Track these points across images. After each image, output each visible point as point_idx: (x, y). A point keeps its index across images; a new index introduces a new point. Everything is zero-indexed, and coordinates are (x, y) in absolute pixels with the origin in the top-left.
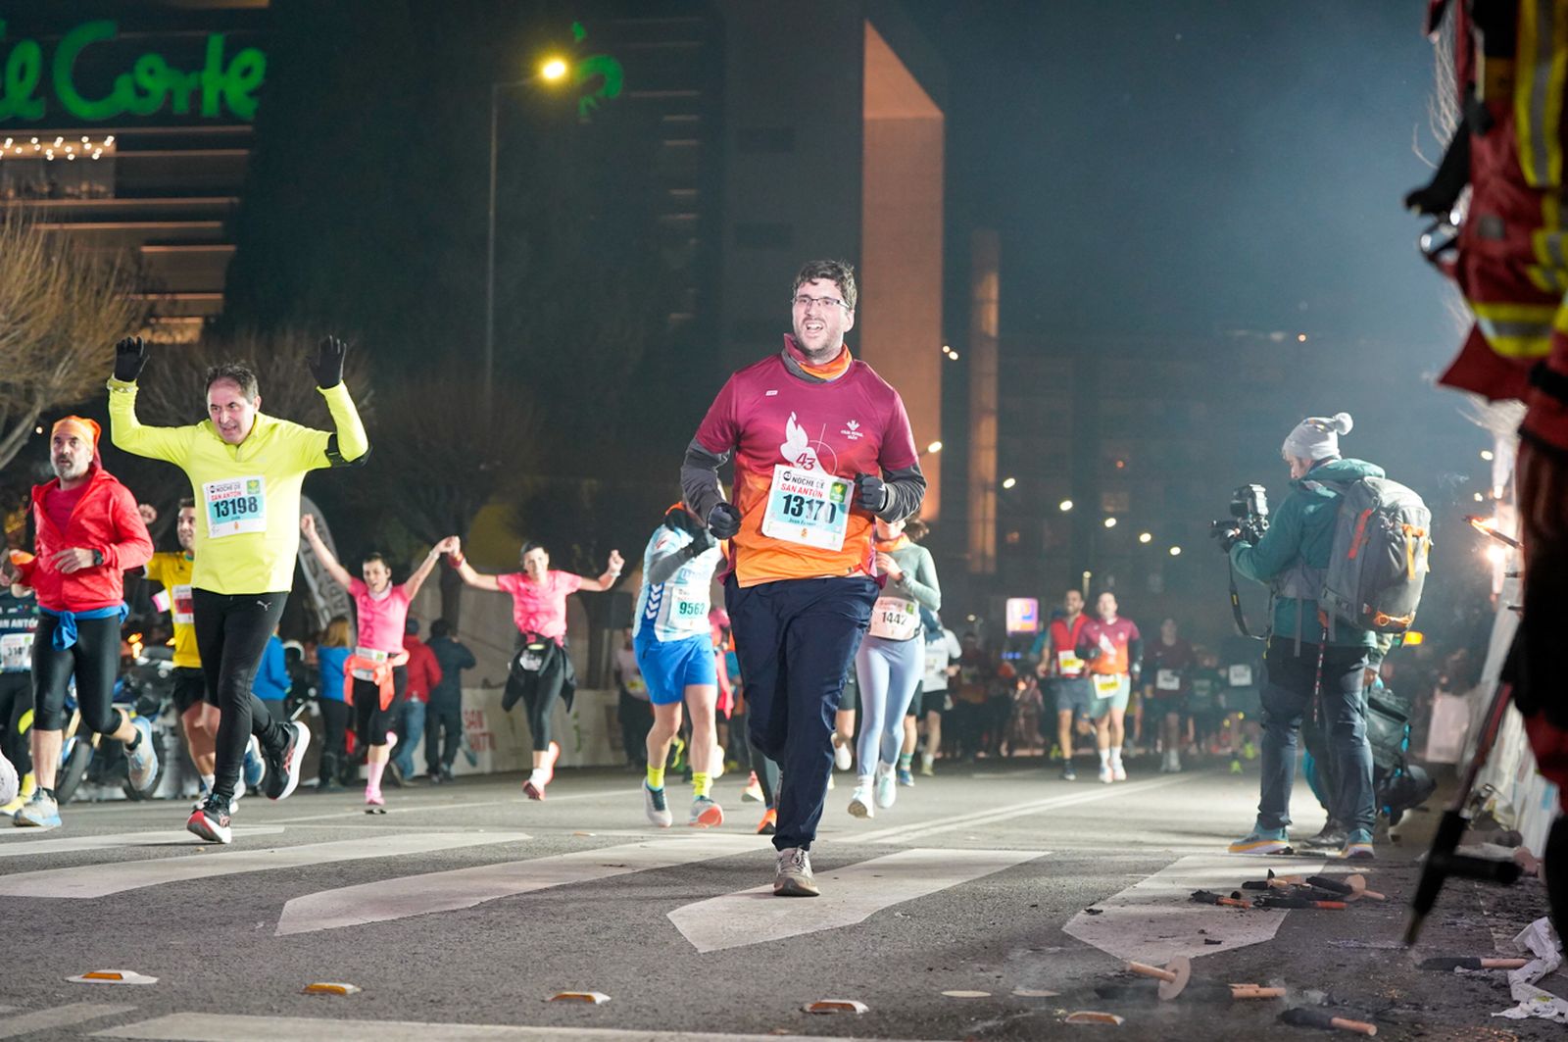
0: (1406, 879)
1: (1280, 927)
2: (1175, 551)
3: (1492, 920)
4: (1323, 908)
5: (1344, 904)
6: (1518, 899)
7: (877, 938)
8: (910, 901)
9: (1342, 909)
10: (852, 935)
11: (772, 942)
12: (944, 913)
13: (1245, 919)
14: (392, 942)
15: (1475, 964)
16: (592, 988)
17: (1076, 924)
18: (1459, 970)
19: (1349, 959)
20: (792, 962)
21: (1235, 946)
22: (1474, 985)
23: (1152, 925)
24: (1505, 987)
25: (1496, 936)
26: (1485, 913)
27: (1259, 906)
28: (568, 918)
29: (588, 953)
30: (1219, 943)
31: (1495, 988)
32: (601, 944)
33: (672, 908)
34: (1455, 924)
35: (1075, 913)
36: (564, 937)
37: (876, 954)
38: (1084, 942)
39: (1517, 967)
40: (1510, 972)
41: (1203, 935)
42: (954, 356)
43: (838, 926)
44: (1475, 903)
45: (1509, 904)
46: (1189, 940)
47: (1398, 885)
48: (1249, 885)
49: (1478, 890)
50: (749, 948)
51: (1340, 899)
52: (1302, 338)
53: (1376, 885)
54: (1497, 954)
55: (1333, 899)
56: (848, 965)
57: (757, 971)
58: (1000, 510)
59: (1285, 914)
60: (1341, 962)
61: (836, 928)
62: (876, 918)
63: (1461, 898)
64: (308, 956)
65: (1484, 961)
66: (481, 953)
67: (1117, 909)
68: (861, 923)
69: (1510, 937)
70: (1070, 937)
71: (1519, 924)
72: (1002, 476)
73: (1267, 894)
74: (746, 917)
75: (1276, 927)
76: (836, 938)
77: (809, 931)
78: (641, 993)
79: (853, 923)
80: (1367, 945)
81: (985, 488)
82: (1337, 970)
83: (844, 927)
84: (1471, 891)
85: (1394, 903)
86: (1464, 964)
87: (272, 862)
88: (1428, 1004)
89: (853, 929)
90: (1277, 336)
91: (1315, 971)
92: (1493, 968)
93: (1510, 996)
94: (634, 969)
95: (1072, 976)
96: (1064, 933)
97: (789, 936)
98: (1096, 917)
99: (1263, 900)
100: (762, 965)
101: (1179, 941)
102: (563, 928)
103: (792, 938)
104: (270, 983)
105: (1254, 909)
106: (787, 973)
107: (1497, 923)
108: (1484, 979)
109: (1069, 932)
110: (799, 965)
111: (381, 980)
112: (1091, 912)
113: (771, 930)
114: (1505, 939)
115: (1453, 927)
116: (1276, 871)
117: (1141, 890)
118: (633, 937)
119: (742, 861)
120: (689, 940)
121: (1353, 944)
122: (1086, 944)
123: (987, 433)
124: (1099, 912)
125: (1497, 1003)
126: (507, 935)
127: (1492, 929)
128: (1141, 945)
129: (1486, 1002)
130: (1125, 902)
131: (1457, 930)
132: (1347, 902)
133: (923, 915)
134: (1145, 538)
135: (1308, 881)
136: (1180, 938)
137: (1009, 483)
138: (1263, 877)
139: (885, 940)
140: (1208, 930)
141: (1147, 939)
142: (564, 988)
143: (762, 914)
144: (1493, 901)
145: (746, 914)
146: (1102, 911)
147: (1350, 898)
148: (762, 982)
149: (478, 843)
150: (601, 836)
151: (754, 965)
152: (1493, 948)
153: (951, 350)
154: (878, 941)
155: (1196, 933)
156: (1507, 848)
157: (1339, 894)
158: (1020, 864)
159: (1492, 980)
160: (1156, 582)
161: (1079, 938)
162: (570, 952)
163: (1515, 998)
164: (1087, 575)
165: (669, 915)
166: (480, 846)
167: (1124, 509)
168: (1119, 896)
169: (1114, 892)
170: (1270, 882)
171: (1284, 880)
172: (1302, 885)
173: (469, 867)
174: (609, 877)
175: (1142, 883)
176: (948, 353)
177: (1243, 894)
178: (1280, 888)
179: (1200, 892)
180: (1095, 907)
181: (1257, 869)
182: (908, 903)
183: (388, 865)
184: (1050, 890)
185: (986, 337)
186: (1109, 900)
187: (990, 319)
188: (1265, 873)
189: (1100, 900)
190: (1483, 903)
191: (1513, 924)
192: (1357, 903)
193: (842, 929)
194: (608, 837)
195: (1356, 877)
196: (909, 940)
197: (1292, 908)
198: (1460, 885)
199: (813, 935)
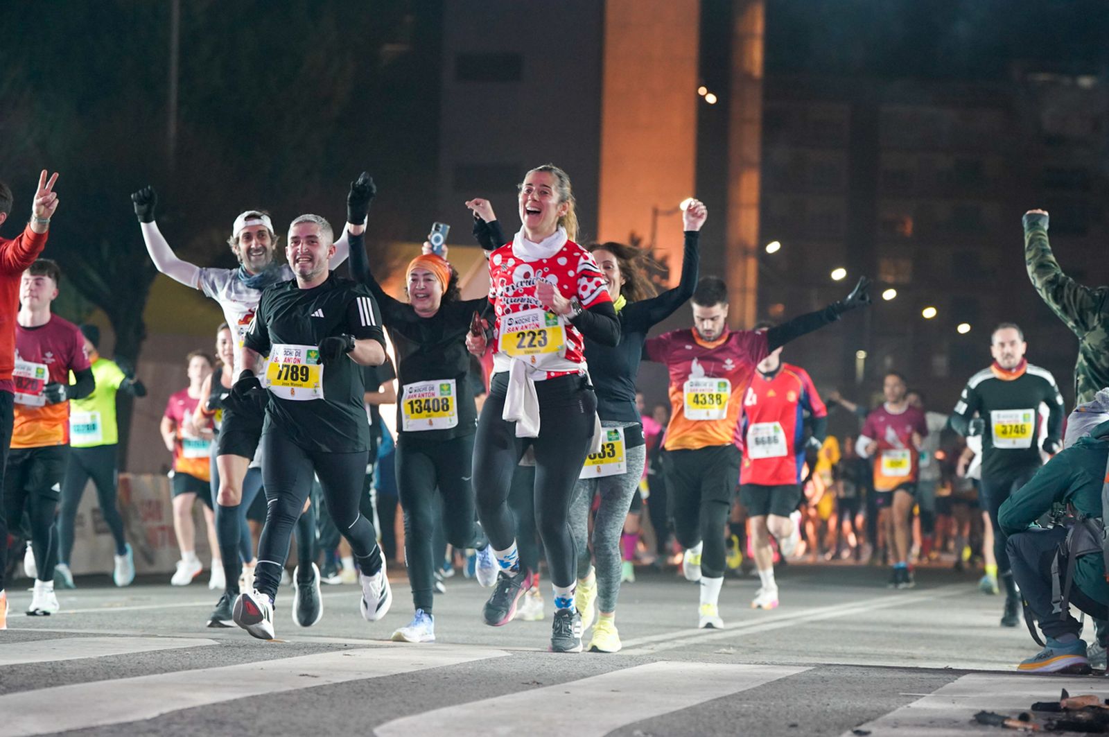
2: (964, 328)
8: (653, 718)
27: (1051, 730)
33: (379, 723)
35: (840, 734)
42: (711, 99)
48: (1038, 707)
58: (763, 278)
67: (886, 731)
72: (765, 239)
73: (1062, 716)
81: (746, 252)
99: (1055, 723)
105: (1044, 732)
112: (857, 732)
116: (1072, 693)
117: (916, 710)
119: (460, 672)
123: (748, 188)
124: (867, 733)
130: (898, 723)
133: (666, 734)
134: (929, 313)
135: (1107, 702)
137: (773, 247)
138: (1057, 698)
145: (465, 731)
146: (870, 733)
150: (299, 642)
153: (708, 92)
158: (779, 680)
160: (940, 363)
164: (861, 355)
165: (377, 731)
166: (159, 652)
167: (905, 279)
168: (890, 716)
169: (885, 712)
170: (1064, 703)
171: (1079, 701)
172: (1099, 708)
173: (147, 674)
174: (307, 689)
175: (918, 702)
176: (704, 96)
177: (1032, 716)
178: (1075, 711)
179: (983, 713)
180: (863, 728)
181: (1050, 692)
182: (651, 720)
183: (54, 671)
184: (812, 708)
185: (749, 77)
186: (880, 720)
187: (755, 56)
188: (1059, 694)
189: (868, 720)
194: (306, 644)
197: (1089, 732)
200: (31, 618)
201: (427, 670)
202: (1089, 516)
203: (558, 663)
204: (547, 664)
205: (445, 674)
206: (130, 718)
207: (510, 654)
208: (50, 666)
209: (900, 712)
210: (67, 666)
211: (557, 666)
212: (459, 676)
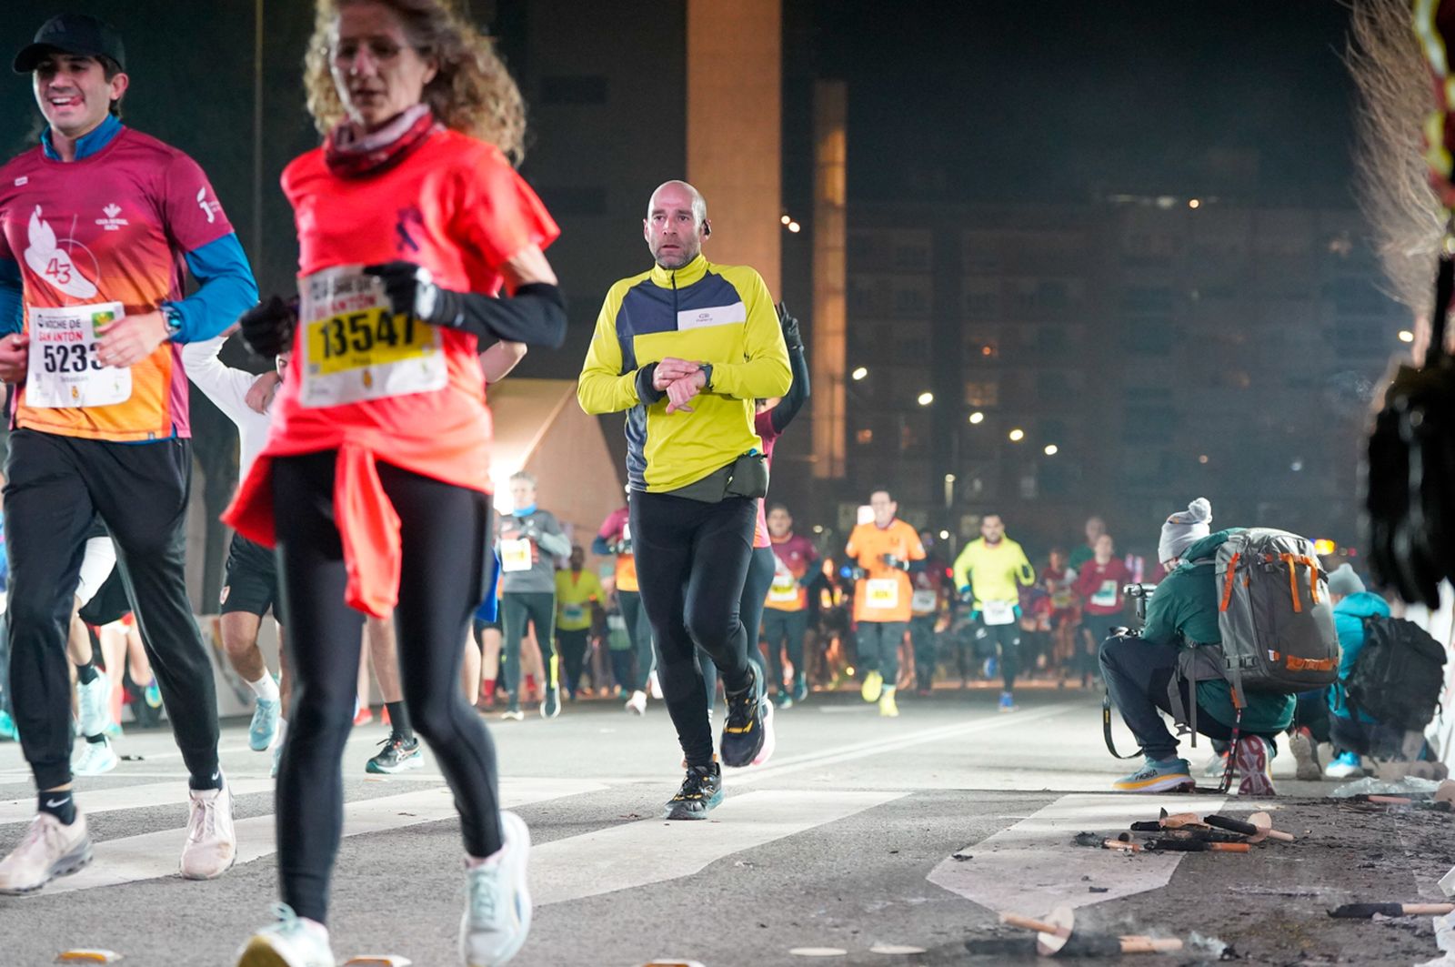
0: (1317, 817)
1: (1175, 872)
2: (1051, 450)
3: (1415, 862)
4: (1224, 851)
5: (1247, 846)
6: (1445, 839)
7: (716, 891)
8: (753, 848)
9: (1245, 852)
10: (687, 887)
11: (596, 896)
12: (792, 861)
13: (1135, 864)
14: (157, 903)
15: (1395, 911)
16: (390, 951)
17: (943, 872)
18: (1377, 917)
19: (1252, 907)
20: (617, 918)
21: (1124, 894)
22: (1395, 933)
23: (1029, 872)
24: (1430, 935)
26: (1408, 854)
27: (1151, 849)
28: (360, 873)
29: (384, 912)
30: (1105, 890)
31: (1419, 936)
32: (398, 903)
34: (1373, 866)
35: (941, 860)
36: (355, 894)
37: (714, 909)
38: (951, 892)
39: (1443, 913)
40: (1435, 919)
41: (1087, 882)
42: (795, 227)
43: (671, 878)
44: (1395, 843)
45: (1434, 844)
46: (1071, 888)
47: (1308, 824)
48: (1137, 827)
49: (1399, 829)
50: (568, 904)
51: (1244, 841)
52: (1194, 204)
53: (1283, 824)
54: (1422, 898)
55: (1235, 840)
56: (682, 921)
57: (579, 929)
58: (850, 405)
59: (1180, 858)
60: (1244, 910)
61: (668, 880)
62: (713, 869)
63: (1380, 838)
64: (60, 921)
65: (1406, 907)
66: (260, 914)
67: (988, 853)
68: (697, 874)
69: (1435, 880)
70: (937, 888)
71: (1445, 866)
72: (851, 365)
73: (1159, 835)
74: (564, 869)
75: (1170, 872)
76: (668, 891)
77: (637, 884)
78: (446, 955)
79: (688, 874)
80: (1274, 891)
81: (832, 379)
82: (1240, 920)
83: (678, 879)
84: (1392, 830)
85: (1303, 844)
86: (1384, 910)
87: (14, 815)
88: (1343, 955)
89: (688, 881)
91: (1215, 921)
92: (1416, 915)
93: (1436, 945)
94: (438, 929)
95: (938, 930)
96: (928, 882)
97: (615, 890)
98: (965, 864)
99: (1155, 842)
100: (584, 923)
101: (1059, 889)
102: (354, 885)
103: (617, 892)
104: (19, 951)
105: (1146, 852)
106: (613, 933)
107: (1421, 865)
108: (1405, 927)
109: (933, 881)
110: (626, 922)
111: (146, 945)
112: (959, 858)
113: (593, 883)
114: (1430, 882)
115: (1371, 869)
116: (1171, 809)
117: (1017, 833)
118: (435, 893)
119: (559, 807)
121: (1257, 889)
122: (953, 894)
123: (833, 316)
124: (968, 858)
125: (1422, 953)
127: (1414, 871)
128: (1015, 894)
129: (1407, 953)
130: (998, 845)
131: (1376, 873)
132: (1250, 843)
133: (768, 864)
134: (1016, 435)
135: (1206, 820)
136: (1061, 886)
137: (860, 374)
138: (1156, 816)
139: (725, 892)
140: (1093, 876)
141: (1026, 887)
142: (357, 952)
143: (583, 866)
144: (1417, 840)
145: (565, 866)
146: (971, 857)
147: (1255, 839)
148: (584, 942)
149: (254, 791)
151: (576, 923)
152: (1416, 892)
153: (792, 220)
154: (717, 894)
155: (1080, 880)
156: (1431, 781)
157: (1242, 835)
158: (879, 806)
159: (1415, 928)
160: (1029, 485)
161: (946, 888)
162: (364, 912)
163: (1441, 945)
164: (950, 478)
166: (256, 794)
167: (992, 402)
168: (990, 839)
169: (986, 836)
170: (1163, 823)
171: (1178, 820)
172: (1198, 826)
173: (244, 818)
174: (405, 827)
175: (1017, 825)
176: (788, 225)
177: (1131, 836)
178: (1174, 829)
179: (1083, 834)
180: (964, 853)
181: (1148, 808)
182: (751, 851)
183: (150, 817)
184: (912, 834)
185: (830, 205)
186: (981, 843)
187: (836, 184)
188: (1157, 812)
189: (969, 844)
190: (1404, 843)
191: (1439, 865)
192: (1262, 845)
193: (676, 881)
194: (403, 782)
195: (1260, 815)
196: (753, 893)
197: (1188, 850)
198: (1379, 824)
199: (641, 889)
200: (126, 762)
201: (526, 806)
203: (657, 795)
204: (646, 796)
205: (544, 809)
207: (609, 788)
208: (146, 812)
209: (1001, 835)
210: (164, 812)
211: (656, 798)
212: (558, 811)
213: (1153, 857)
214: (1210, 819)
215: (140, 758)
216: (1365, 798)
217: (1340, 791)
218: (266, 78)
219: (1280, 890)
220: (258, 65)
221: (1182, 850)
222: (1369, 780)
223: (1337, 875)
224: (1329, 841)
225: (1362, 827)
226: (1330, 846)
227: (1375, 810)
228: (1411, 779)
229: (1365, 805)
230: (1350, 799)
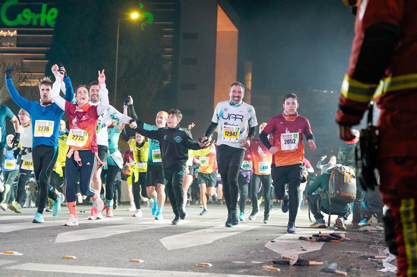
0: (356, 235)
3: (378, 246)
4: (333, 242)
7: (215, 247)
8: (224, 238)
9: (338, 242)
11: (187, 248)
12: (233, 241)
13: (313, 244)
14: (86, 246)
15: (373, 257)
16: (139, 259)
17: (268, 245)
18: (369, 259)
19: (340, 255)
20: (192, 253)
21: (310, 251)
22: (373, 263)
23: (288, 245)
24: (381, 263)
25: (379, 250)
26: (377, 244)
27: (317, 241)
28: (133, 240)
29: (138, 249)
30: (306, 250)
31: (379, 263)
32: (142, 247)
33: (161, 238)
34: (368, 247)
35: (268, 242)
36: (132, 245)
37: (215, 251)
39: (384, 258)
40: (382, 259)
44: (374, 241)
46: (298, 249)
47: (353, 236)
48: (313, 236)
49: (375, 238)
50: (181, 249)
51: (338, 240)
52: (332, 92)
53: (348, 236)
54: (380, 255)
55: (336, 240)
56: (207, 254)
57: (183, 255)
60: (338, 256)
61: (204, 244)
62: (215, 242)
63: (370, 240)
64: (63, 249)
65: (376, 257)
66: (110, 249)
67: (279, 241)
68: (211, 243)
69: (383, 250)
70: (267, 248)
73: (319, 238)
74: (181, 241)
75: (321, 247)
76: (204, 247)
77: (197, 245)
78: (152, 260)
79: (209, 243)
80: (345, 252)
82: (337, 258)
84: (373, 238)
85: (352, 241)
86: (371, 257)
87: (54, 224)
88: (361, 267)
89: (209, 245)
90: (325, 91)
91: (331, 258)
92: (378, 259)
93: (382, 266)
94: (150, 254)
95: (267, 258)
96: (265, 247)
97: (192, 246)
98: (273, 243)
100: (184, 254)
102: (132, 243)
104: (53, 256)
105: (315, 242)
106: (191, 256)
107: (380, 247)
108: (376, 261)
110: (194, 254)
111: (83, 255)
112: (272, 241)
113: (187, 244)
114: (381, 251)
116: (322, 232)
117: (285, 236)
118: (150, 245)
120: (165, 247)
121: (341, 251)
122: (271, 250)
125: (379, 267)
126: (117, 244)
127: (378, 248)
128: (285, 250)
129: (376, 267)
131: (369, 248)
133: (228, 241)
135: (330, 235)
136: (296, 249)
138: (318, 234)
139: (217, 248)
140: (303, 247)
141: (287, 249)
142: (132, 259)
144: (379, 241)
146: (275, 241)
147: (341, 240)
148: (184, 258)
150: (142, 219)
151: (182, 254)
152: (378, 253)
155: (300, 248)
157: (338, 238)
158: (254, 229)
159: (378, 261)
161: (269, 248)
162: (133, 249)
163: (384, 266)
165: (160, 240)
166: (110, 221)
168: (280, 238)
169: (279, 237)
170: (320, 235)
171: (323, 234)
172: (328, 236)
174: (144, 230)
177: (312, 238)
178: (322, 236)
179: (301, 237)
181: (317, 232)
184: (261, 235)
185: (248, 89)
186: (277, 239)
187: (249, 85)
188: (319, 232)
189: (275, 238)
190: (376, 242)
191: (384, 247)
192: (343, 241)
193: (206, 245)
194: (144, 219)
195: (343, 234)
196: (224, 248)
197: (325, 241)
198: (370, 237)
199: (198, 246)
200: (81, 213)
202: (326, 190)
204: (200, 224)
206: (103, 237)
207: (191, 222)
209: (282, 236)
210: (89, 224)
211: (202, 225)
212: (179, 227)
213: (317, 243)
214: (331, 234)
215: (84, 212)
216: (367, 231)
217: (361, 229)
218: (118, 57)
219: (347, 252)
220: (117, 53)
221: (324, 242)
222: (368, 227)
223: (360, 249)
224: (358, 241)
225: (366, 238)
226: (359, 241)
227: (369, 234)
228: (378, 227)
229: (367, 232)
230: (363, 231)
